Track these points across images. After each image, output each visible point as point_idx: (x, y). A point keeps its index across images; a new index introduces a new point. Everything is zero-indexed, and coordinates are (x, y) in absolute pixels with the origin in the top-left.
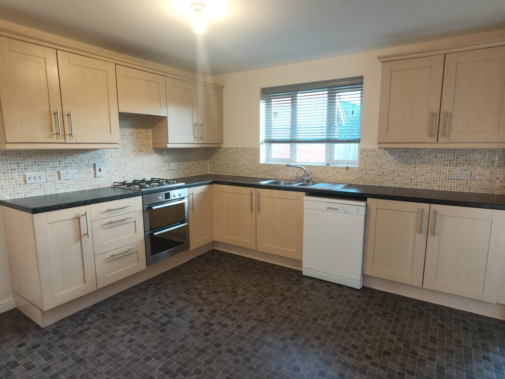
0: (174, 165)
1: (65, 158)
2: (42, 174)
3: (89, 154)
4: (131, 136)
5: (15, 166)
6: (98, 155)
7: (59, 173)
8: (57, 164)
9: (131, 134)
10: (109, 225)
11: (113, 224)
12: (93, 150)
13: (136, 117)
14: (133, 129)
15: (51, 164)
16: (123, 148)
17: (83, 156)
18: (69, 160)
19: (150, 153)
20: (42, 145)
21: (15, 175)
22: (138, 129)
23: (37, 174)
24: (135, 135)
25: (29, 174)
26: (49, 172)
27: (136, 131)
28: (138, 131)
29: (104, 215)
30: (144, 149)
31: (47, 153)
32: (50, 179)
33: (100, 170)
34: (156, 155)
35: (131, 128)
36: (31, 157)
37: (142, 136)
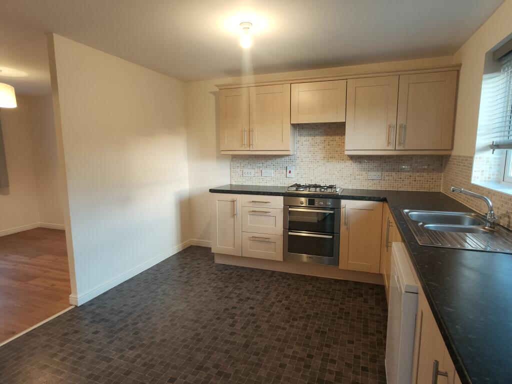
0: (375, 175)
1: (266, 161)
2: (253, 171)
3: (283, 159)
4: (323, 143)
5: (239, 165)
6: (290, 159)
7: (261, 171)
8: (261, 165)
9: (323, 141)
10: (254, 213)
11: (257, 213)
12: (287, 155)
13: (329, 126)
14: (325, 137)
15: (258, 165)
16: (313, 154)
17: (279, 160)
18: (269, 163)
19: (343, 160)
20: (237, 152)
21: (238, 170)
22: (331, 136)
23: (249, 171)
24: (327, 143)
25: (245, 170)
26: (256, 170)
27: (329, 139)
28: (331, 138)
29: (251, 205)
30: (336, 156)
31: (256, 157)
32: (256, 175)
33: (290, 172)
34: (350, 162)
35: (323, 135)
36: (247, 159)
37: (335, 143)
